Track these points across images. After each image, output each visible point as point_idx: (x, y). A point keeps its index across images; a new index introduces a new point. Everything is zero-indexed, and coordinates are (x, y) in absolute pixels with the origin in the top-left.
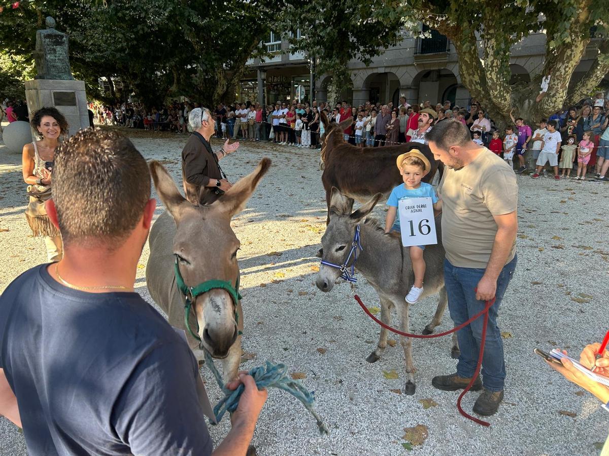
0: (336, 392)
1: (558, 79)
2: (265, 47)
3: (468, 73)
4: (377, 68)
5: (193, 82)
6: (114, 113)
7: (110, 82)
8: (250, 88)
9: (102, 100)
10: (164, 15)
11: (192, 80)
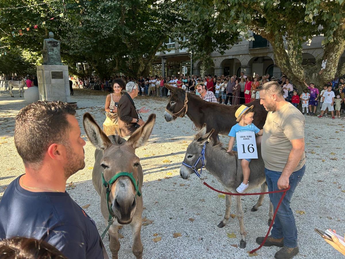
0: (199, 245)
1: (331, 62)
2: (166, 46)
3: (279, 59)
4: (228, 56)
5: (127, 65)
6: (84, 82)
7: (82, 65)
8: (158, 68)
9: (77, 75)
10: (111, 30)
11: (126, 64)
